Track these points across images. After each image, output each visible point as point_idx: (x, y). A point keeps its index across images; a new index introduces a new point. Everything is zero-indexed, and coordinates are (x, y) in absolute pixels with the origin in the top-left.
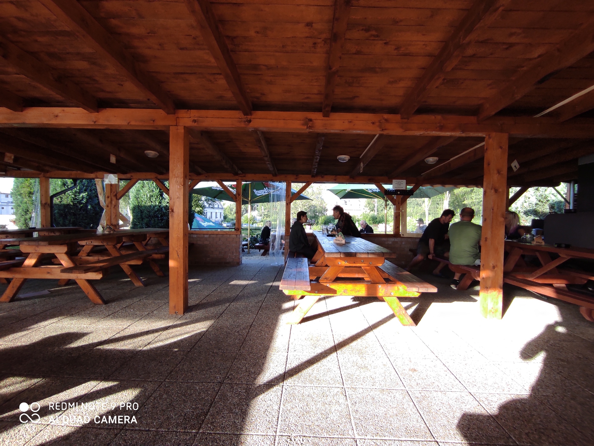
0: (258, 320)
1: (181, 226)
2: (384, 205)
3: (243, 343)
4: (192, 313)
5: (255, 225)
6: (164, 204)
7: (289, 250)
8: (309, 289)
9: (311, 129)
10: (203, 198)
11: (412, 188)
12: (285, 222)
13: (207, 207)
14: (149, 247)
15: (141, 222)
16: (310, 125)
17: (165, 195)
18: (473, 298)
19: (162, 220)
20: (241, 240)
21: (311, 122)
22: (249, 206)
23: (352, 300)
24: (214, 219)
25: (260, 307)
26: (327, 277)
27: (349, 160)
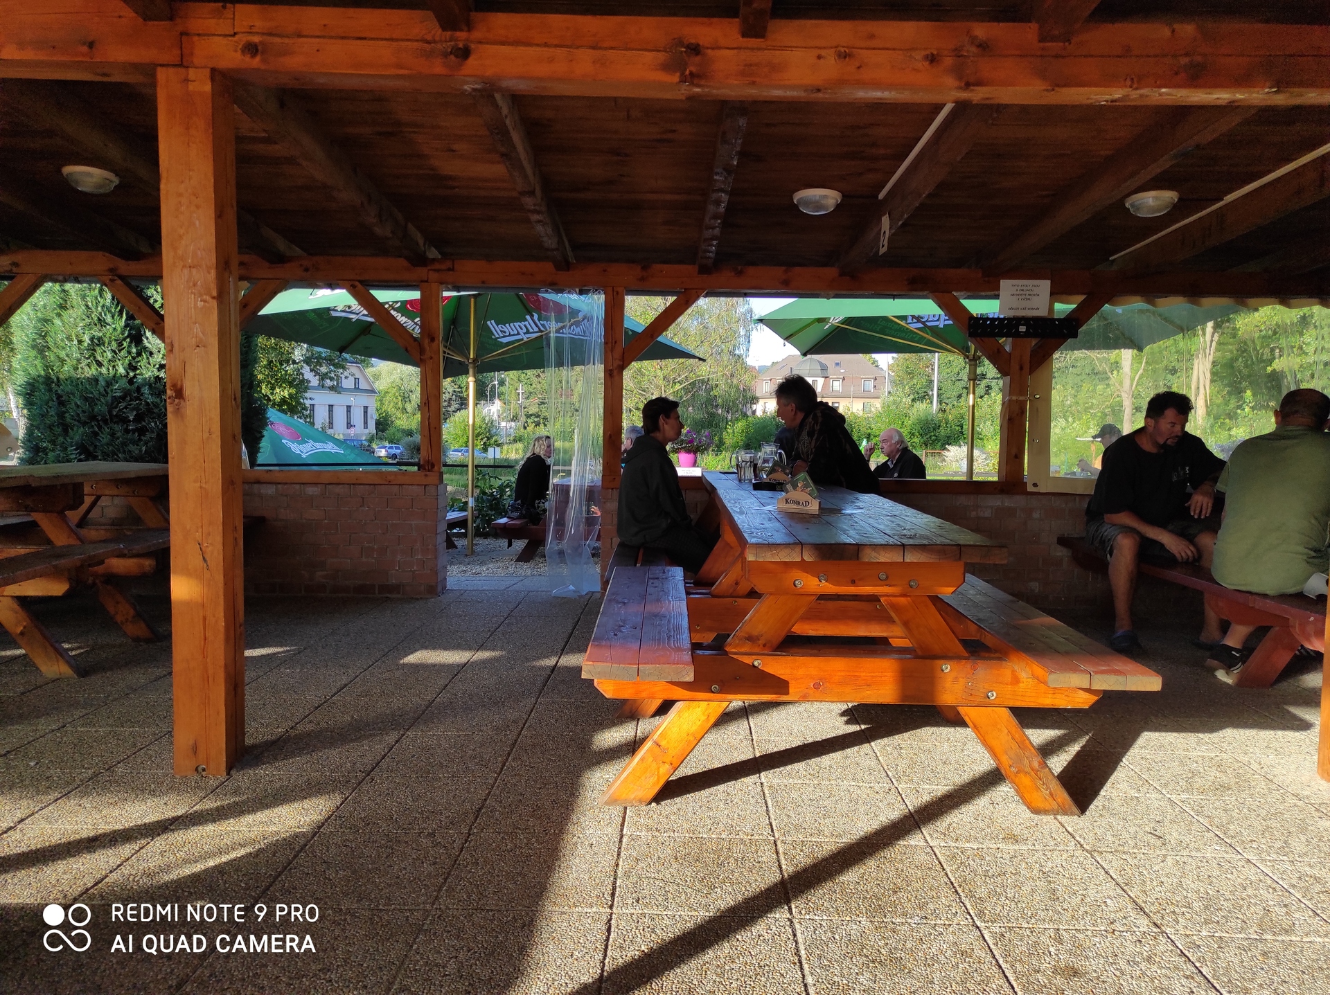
0: (503, 790)
1: (215, 450)
2: (965, 378)
3: (449, 874)
4: (260, 771)
5: (493, 454)
6: (147, 372)
7: (617, 541)
8: (690, 677)
9: (698, 86)
10: (299, 352)
11: (1074, 311)
12: (601, 439)
13: (314, 388)
14: (91, 533)
15: (61, 439)
16: (694, 69)
17: (151, 340)
18: (1295, 717)
19: (142, 431)
20: (441, 503)
21: (697, 59)
22: (471, 381)
23: (845, 718)
24: (340, 431)
25: (514, 744)
26: (755, 633)
27: (839, 207)
